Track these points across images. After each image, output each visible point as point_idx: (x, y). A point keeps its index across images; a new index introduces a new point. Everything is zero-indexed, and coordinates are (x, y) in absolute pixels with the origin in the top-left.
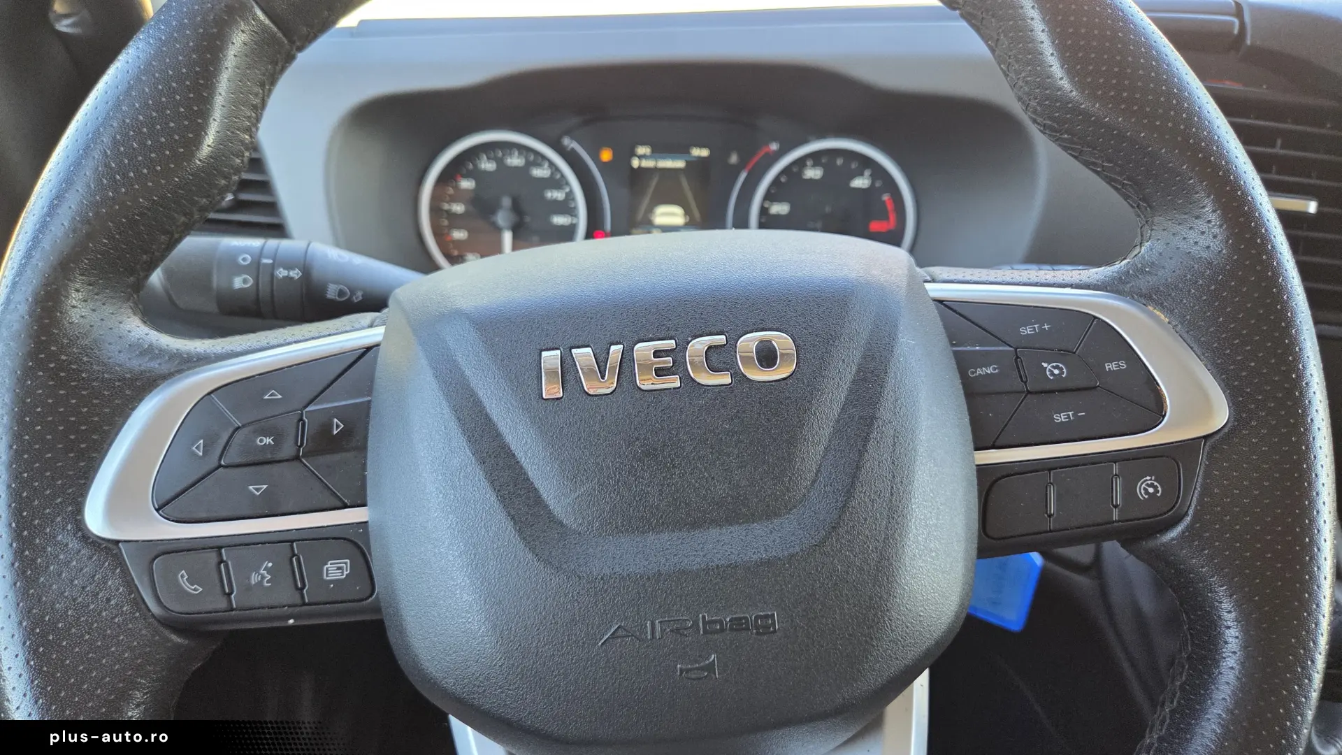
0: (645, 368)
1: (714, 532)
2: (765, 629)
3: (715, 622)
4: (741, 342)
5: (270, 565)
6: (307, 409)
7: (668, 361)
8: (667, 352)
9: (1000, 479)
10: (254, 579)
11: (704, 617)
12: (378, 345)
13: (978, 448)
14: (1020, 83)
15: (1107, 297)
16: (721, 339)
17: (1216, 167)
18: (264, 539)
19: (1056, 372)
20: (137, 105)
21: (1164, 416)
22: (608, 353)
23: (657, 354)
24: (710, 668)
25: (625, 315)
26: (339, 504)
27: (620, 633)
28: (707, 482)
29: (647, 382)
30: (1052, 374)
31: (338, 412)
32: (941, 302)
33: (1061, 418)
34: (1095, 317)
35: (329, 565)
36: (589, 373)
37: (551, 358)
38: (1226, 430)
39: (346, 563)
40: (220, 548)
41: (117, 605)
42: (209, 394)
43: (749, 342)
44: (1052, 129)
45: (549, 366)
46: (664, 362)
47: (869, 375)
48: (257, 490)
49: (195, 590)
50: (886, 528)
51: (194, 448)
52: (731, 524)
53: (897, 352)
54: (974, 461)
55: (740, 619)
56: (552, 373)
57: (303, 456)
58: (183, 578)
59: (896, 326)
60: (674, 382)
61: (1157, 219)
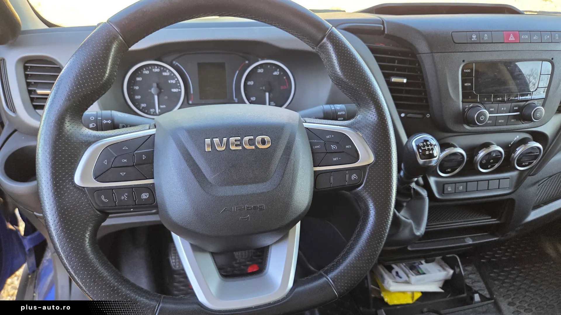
0: (233, 144)
1: (249, 186)
2: (261, 209)
3: (249, 207)
4: (258, 138)
5: (127, 194)
6: (136, 152)
7: (239, 143)
8: (238, 140)
9: (319, 174)
10: (123, 198)
11: (247, 206)
12: (154, 134)
13: (315, 166)
14: (329, 72)
15: (348, 129)
16: (252, 137)
17: (374, 98)
18: (125, 187)
19: (334, 148)
20: (87, 65)
21: (359, 160)
22: (223, 140)
23: (236, 141)
24: (248, 218)
25: (227, 130)
26: (146, 178)
27: (226, 210)
28: (248, 173)
29: (233, 148)
30: (333, 148)
31: (144, 153)
32: (307, 128)
33: (335, 159)
34: (345, 134)
35: (143, 195)
36: (218, 145)
37: (208, 141)
38: (373, 163)
39: (147, 194)
40: (113, 190)
41: (85, 204)
42: (107, 147)
43: (259, 138)
44: (337, 85)
45: (207, 143)
46: (237, 143)
47: (288, 148)
48: (123, 174)
49: (106, 201)
50: (291, 185)
51: (104, 162)
52: (254, 184)
53: (295, 142)
54: (313, 170)
55: (256, 206)
56: (208, 145)
57: (135, 165)
58: (103, 197)
59: (295, 135)
60: (240, 148)
61: (361, 109)
